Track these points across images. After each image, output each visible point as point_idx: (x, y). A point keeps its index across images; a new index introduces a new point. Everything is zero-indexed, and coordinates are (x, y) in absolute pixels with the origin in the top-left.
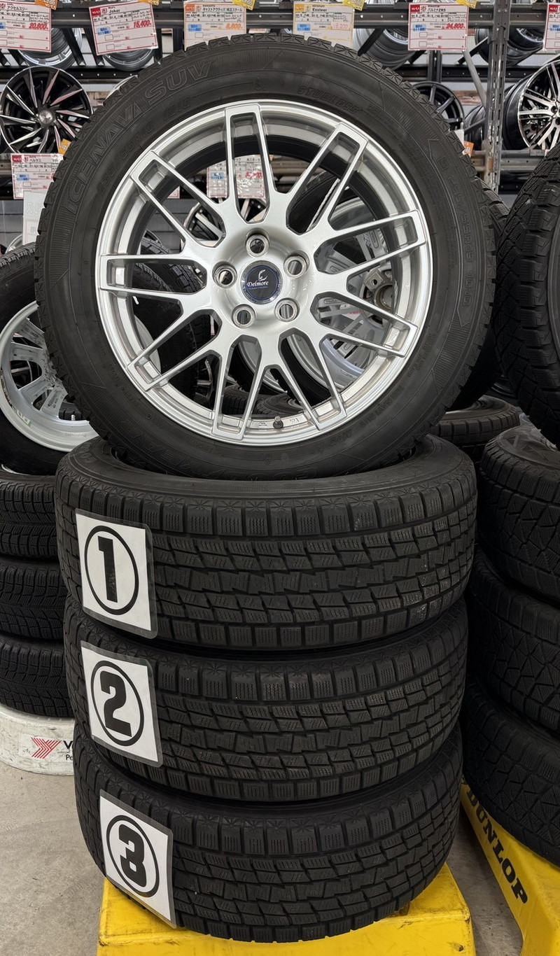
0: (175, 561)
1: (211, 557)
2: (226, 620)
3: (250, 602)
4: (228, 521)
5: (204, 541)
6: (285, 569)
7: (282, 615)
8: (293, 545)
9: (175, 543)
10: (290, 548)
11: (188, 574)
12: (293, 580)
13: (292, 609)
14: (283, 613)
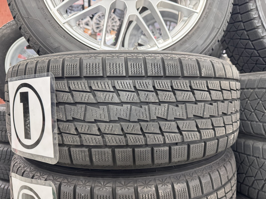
0: (73, 99)
1: (102, 93)
2: (113, 144)
3: (131, 128)
4: (114, 65)
5: (95, 82)
6: (157, 101)
7: (156, 137)
8: (163, 83)
9: (73, 85)
10: (161, 85)
11: (83, 109)
12: (163, 109)
13: (162, 133)
14: (156, 136)
